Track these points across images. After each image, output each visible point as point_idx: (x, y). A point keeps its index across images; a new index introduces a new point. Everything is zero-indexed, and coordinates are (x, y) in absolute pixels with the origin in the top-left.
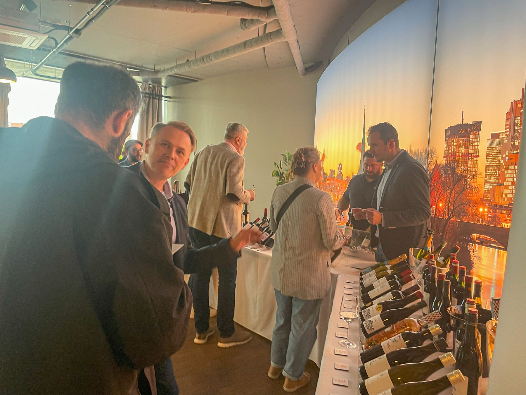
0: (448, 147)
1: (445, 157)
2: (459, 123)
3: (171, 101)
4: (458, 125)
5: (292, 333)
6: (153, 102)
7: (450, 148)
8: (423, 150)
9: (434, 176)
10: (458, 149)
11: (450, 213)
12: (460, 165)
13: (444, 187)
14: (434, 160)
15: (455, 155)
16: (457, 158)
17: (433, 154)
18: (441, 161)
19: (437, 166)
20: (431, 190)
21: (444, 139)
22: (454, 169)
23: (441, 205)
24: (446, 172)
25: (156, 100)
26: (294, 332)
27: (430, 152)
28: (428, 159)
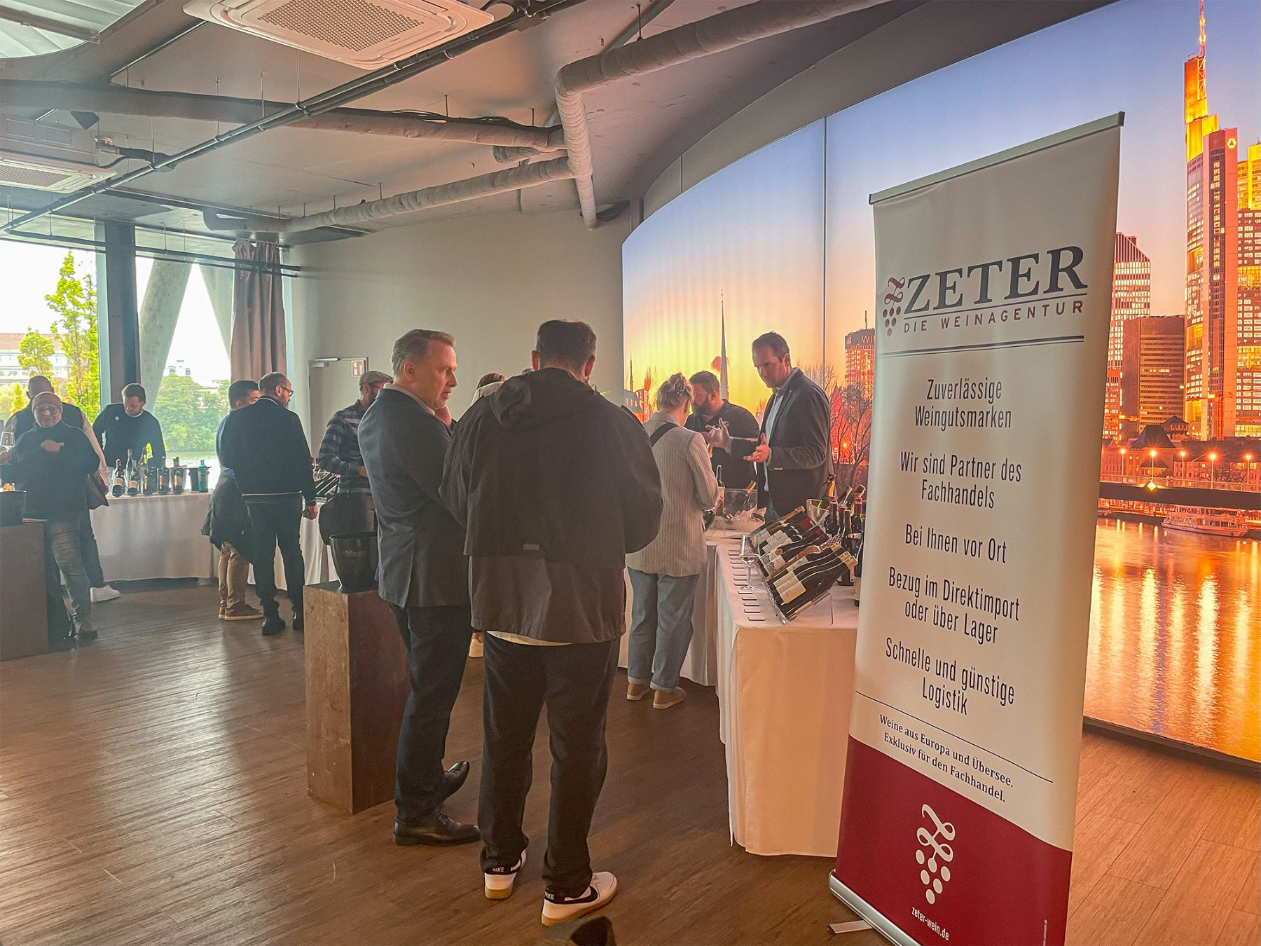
0: (850, 361)
1: (846, 377)
2: (862, 329)
3: (300, 276)
4: (861, 330)
5: (661, 626)
6: (261, 282)
7: (853, 363)
8: (817, 367)
9: (834, 405)
10: (863, 365)
11: (858, 455)
12: (867, 387)
13: (847, 419)
14: (833, 380)
15: (859, 373)
16: (862, 377)
17: (830, 372)
18: (842, 383)
19: (837, 390)
20: (831, 425)
21: (845, 351)
22: (859, 392)
23: (845, 445)
24: (849, 398)
25: (268, 275)
26: (662, 624)
27: (826, 370)
28: (824, 380)
